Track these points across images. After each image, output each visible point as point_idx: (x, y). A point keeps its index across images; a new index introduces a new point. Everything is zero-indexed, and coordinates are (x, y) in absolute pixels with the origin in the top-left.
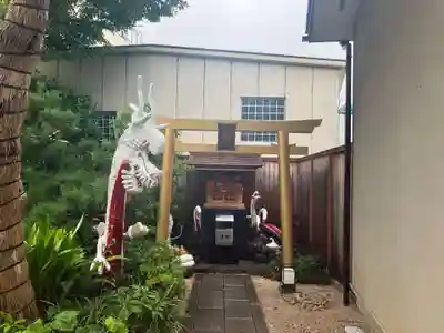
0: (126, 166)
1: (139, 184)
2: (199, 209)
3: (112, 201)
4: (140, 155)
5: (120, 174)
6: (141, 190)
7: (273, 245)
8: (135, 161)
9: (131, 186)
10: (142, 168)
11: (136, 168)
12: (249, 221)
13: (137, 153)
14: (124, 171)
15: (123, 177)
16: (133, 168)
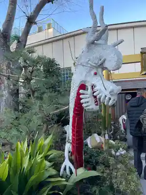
0: (83, 87)
1: (97, 105)
3: (73, 117)
4: (96, 74)
5: (78, 94)
6: (97, 108)
8: (91, 80)
9: (89, 104)
10: (99, 86)
11: (93, 87)
13: (93, 73)
14: (81, 91)
15: (81, 96)
16: (90, 88)
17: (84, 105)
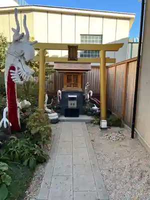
0: (12, 68)
1: (22, 80)
2: (60, 91)
4: (20, 61)
5: (9, 73)
7: (95, 108)
9: (17, 80)
10: (21, 69)
11: (18, 68)
12: (84, 97)
14: (11, 71)
15: (11, 74)
16: (16, 69)
17: (13, 80)
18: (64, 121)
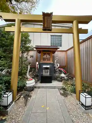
2: (37, 63)
7: (63, 75)
18: (39, 88)
